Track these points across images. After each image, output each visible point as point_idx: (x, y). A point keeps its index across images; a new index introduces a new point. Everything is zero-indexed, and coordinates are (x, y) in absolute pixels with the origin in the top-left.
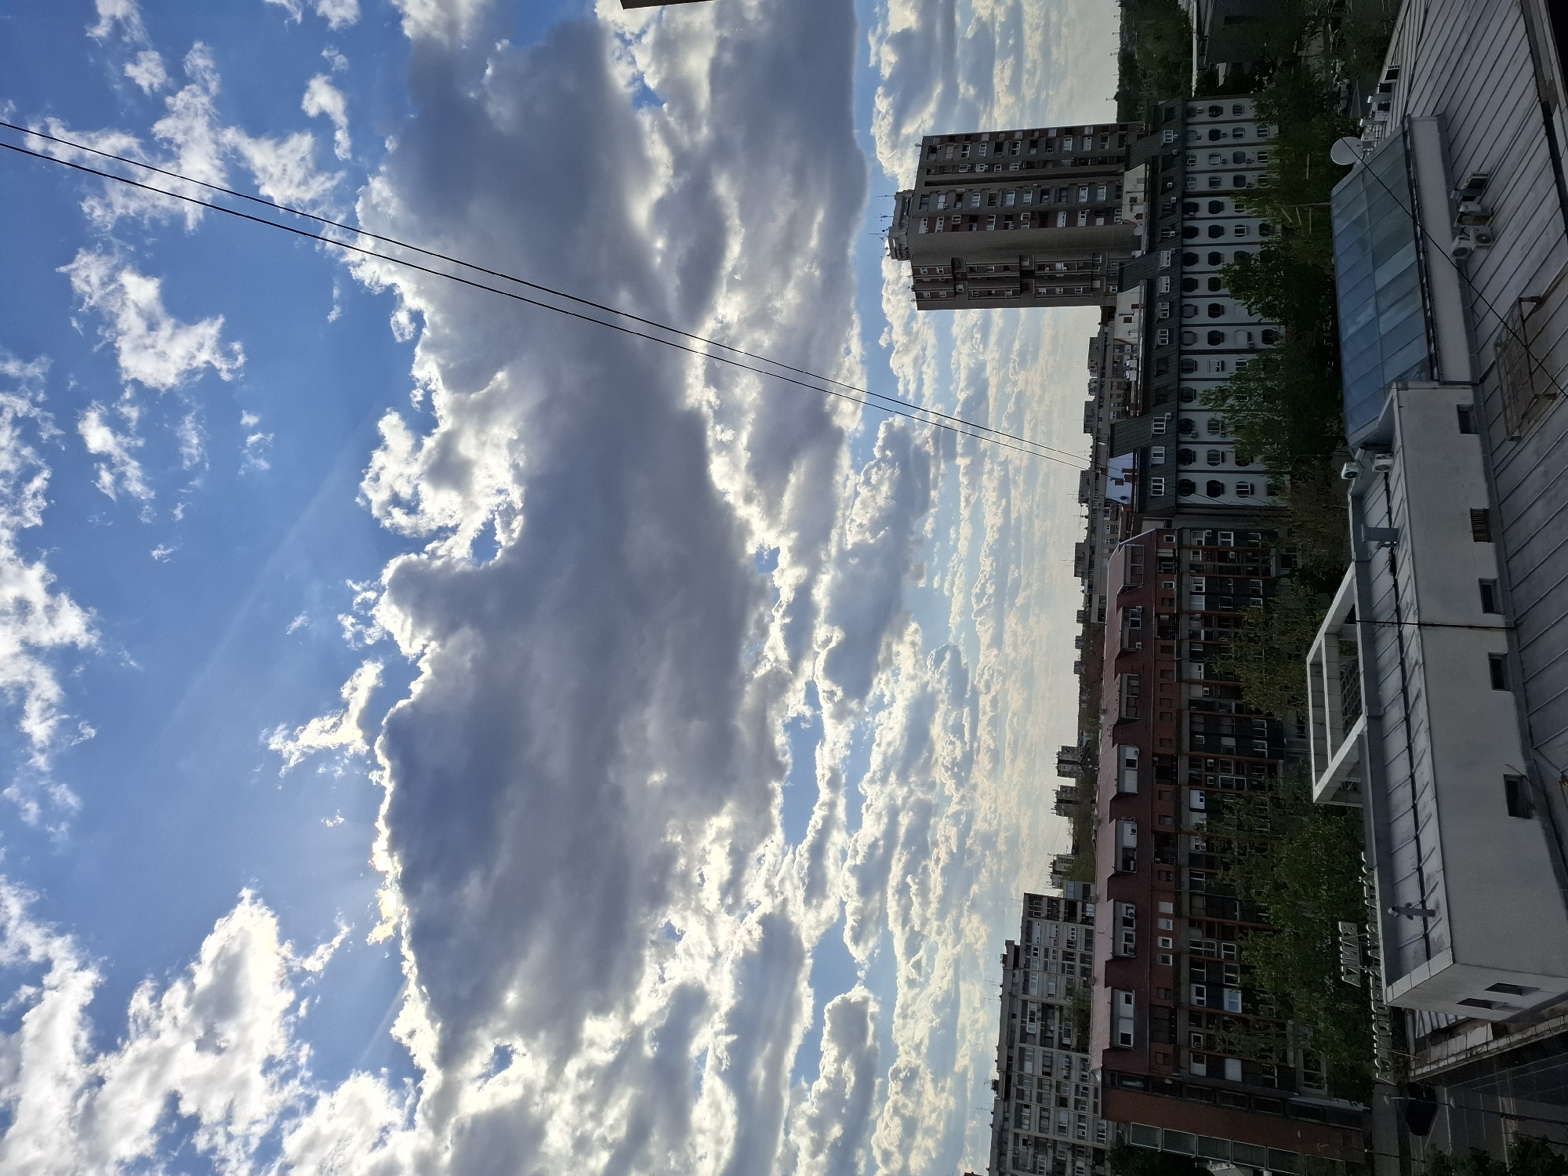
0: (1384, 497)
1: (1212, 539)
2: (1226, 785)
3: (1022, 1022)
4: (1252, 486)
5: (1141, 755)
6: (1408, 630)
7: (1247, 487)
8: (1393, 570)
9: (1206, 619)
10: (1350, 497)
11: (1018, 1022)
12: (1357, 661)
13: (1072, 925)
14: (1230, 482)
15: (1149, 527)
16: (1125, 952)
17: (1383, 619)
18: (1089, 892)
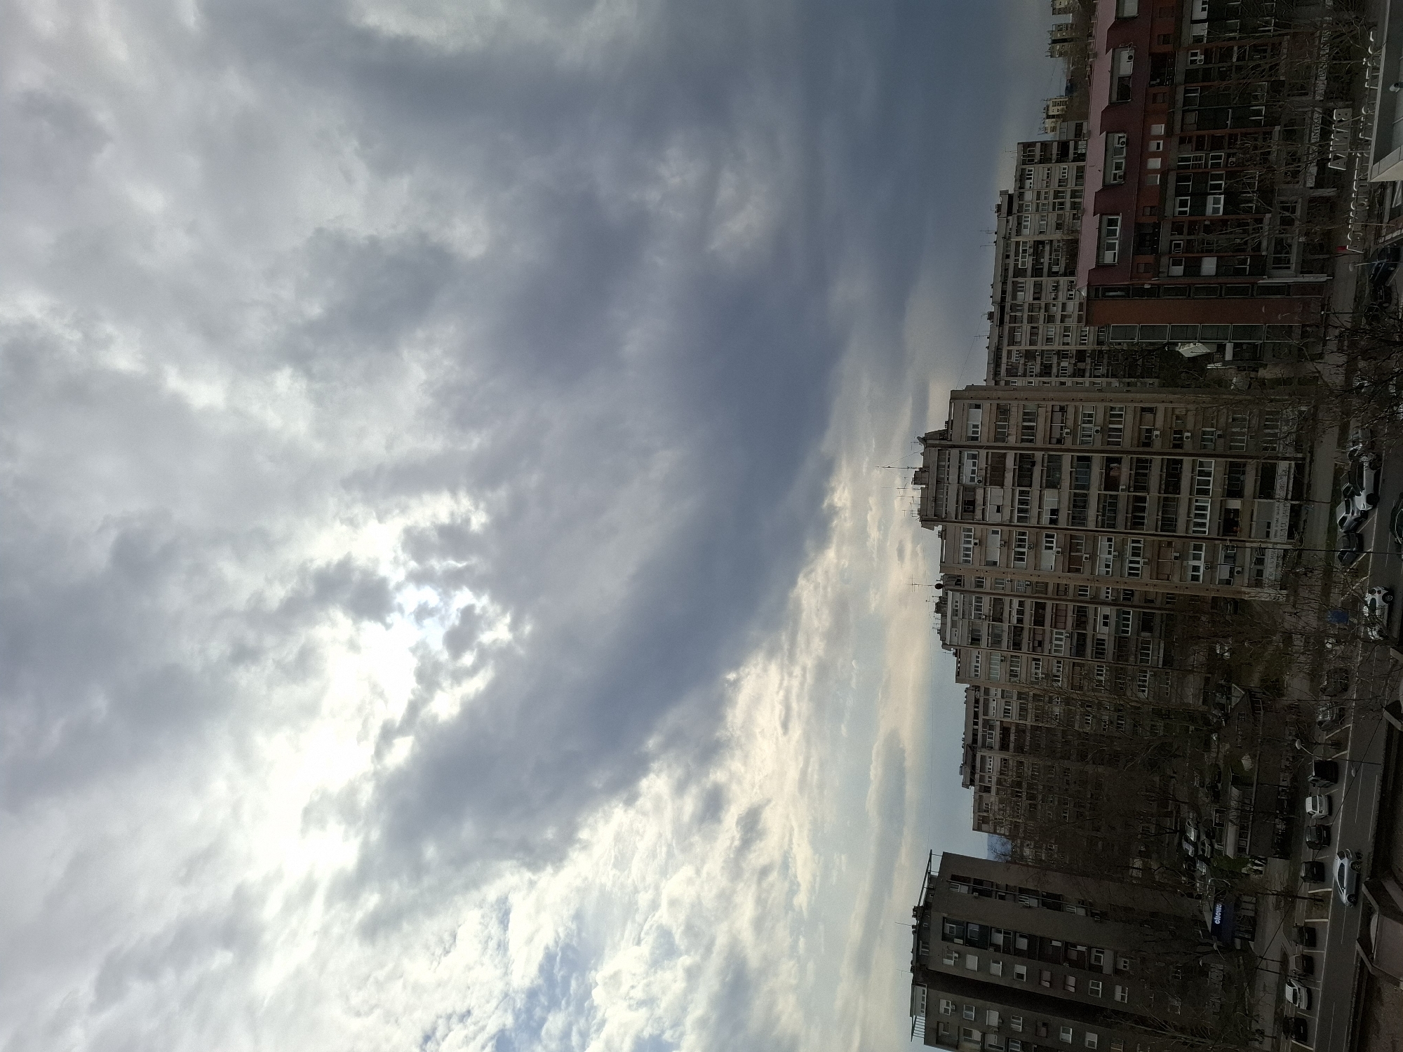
3: (1016, 260)
11: (1011, 262)
13: (1063, 165)
16: (1115, 179)
18: (1082, 130)
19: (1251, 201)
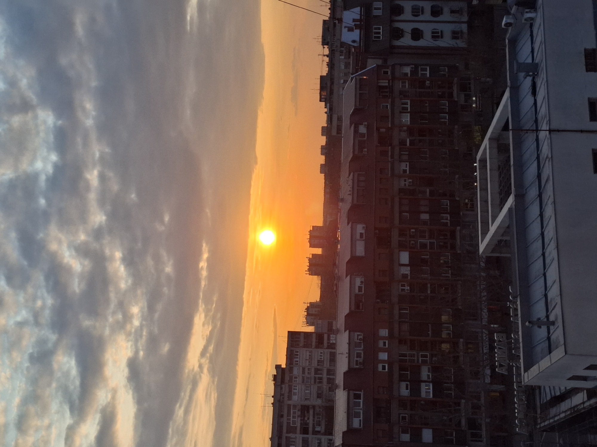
0: (530, 40)
1: (414, 72)
2: (424, 246)
3: (288, 419)
4: (442, 32)
5: (367, 229)
6: (543, 135)
7: (438, 33)
8: (534, 93)
9: (410, 131)
10: (507, 41)
11: (285, 420)
12: (509, 157)
13: (320, 350)
14: (427, 29)
15: (372, 64)
16: (357, 364)
17: (527, 127)
18: (332, 327)
19: (450, 389)
